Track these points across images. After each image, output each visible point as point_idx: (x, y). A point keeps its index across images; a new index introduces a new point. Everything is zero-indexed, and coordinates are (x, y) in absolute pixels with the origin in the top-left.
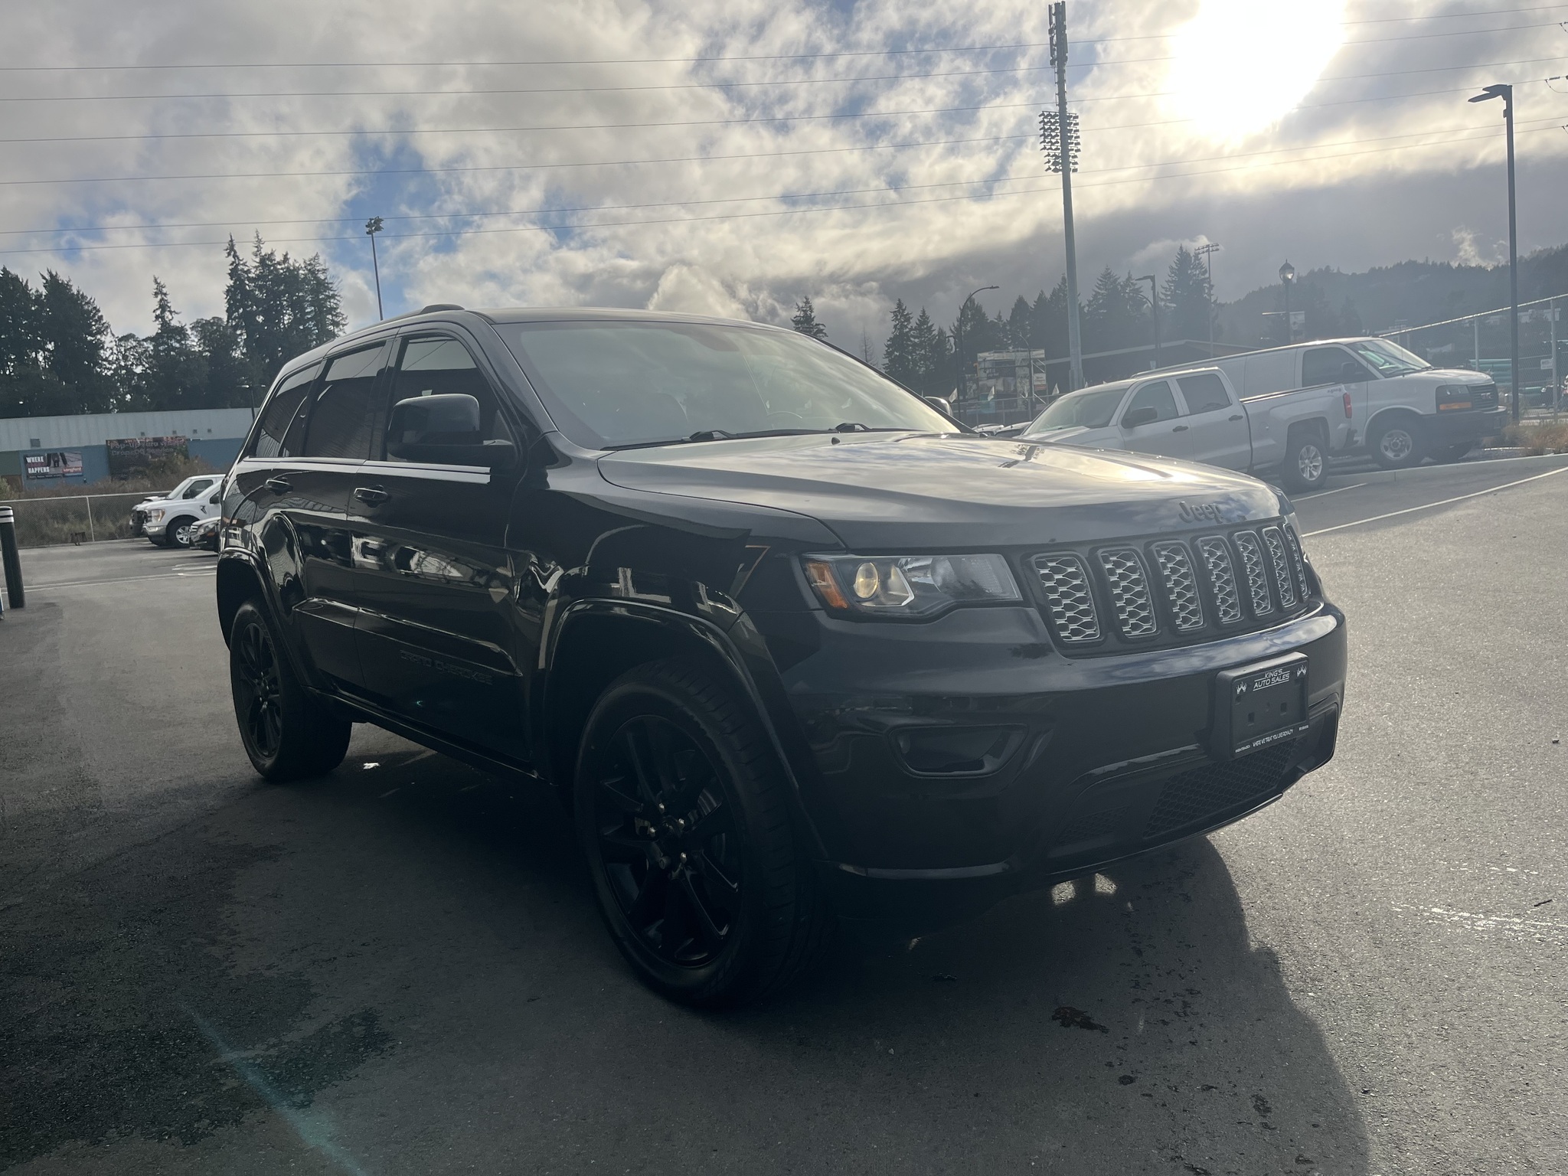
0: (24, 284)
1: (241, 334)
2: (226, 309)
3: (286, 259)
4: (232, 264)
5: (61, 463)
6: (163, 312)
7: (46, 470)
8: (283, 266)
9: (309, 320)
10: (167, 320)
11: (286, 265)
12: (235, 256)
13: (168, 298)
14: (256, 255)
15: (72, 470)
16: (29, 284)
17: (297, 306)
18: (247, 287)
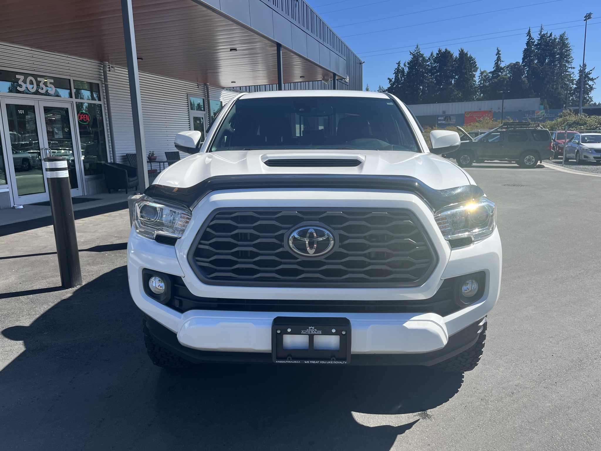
0: (452, 54)
1: (526, 69)
2: (522, 58)
3: (551, 35)
4: (528, 40)
5: (449, 119)
6: (498, 62)
7: (444, 122)
8: (548, 39)
9: (557, 61)
10: (499, 64)
11: (550, 38)
12: (530, 36)
13: (501, 56)
14: (539, 35)
15: (452, 122)
16: (454, 54)
17: (552, 55)
18: (532, 49)
